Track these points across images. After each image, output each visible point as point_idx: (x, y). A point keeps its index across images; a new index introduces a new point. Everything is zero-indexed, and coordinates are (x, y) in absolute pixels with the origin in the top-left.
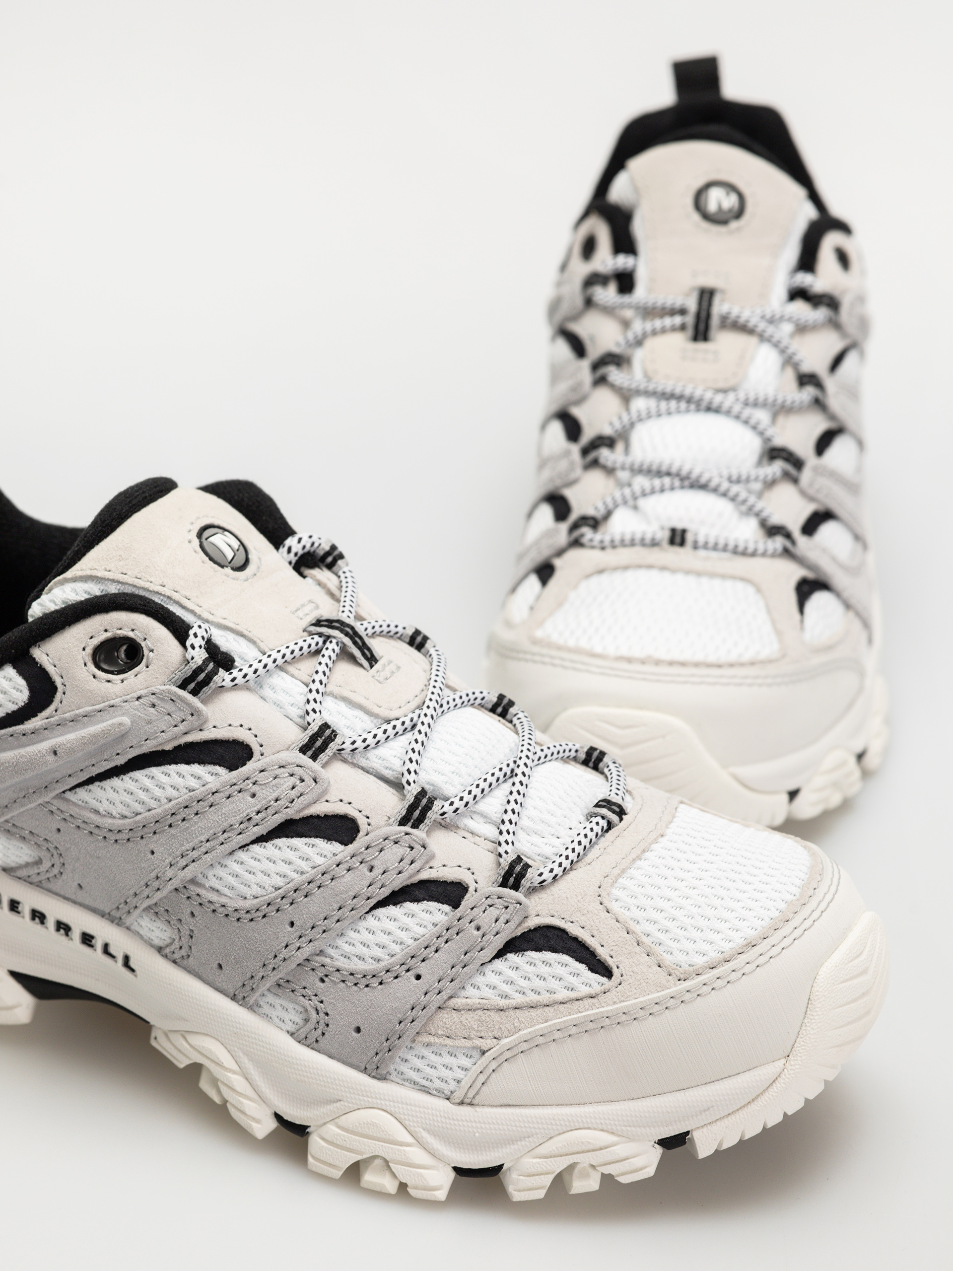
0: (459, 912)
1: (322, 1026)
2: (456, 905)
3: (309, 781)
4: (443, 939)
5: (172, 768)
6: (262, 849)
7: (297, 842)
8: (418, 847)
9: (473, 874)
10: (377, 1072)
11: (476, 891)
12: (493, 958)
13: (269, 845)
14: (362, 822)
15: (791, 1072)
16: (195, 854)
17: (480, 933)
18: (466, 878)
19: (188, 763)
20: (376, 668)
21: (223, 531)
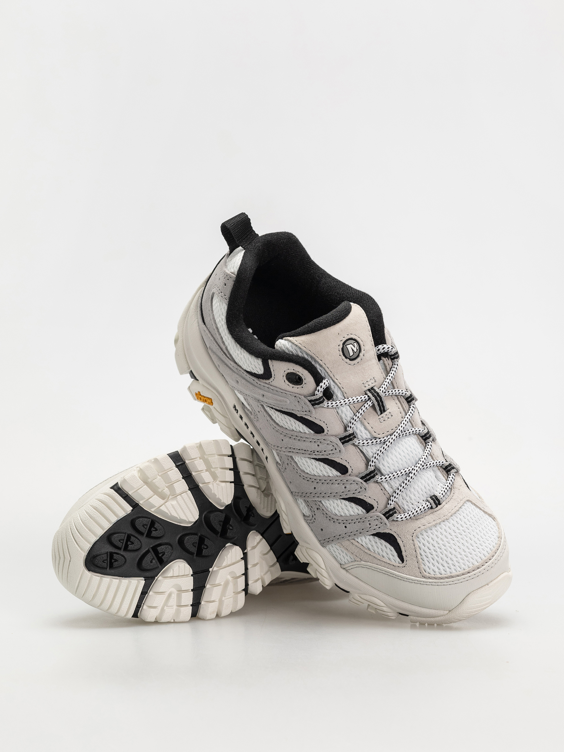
0: (367, 515)
1: (312, 521)
2: (368, 511)
3: (338, 450)
4: (358, 521)
5: (297, 422)
6: (315, 462)
7: (326, 466)
8: (363, 489)
9: (378, 504)
10: (323, 545)
11: (376, 510)
12: (371, 535)
13: (317, 462)
14: (350, 470)
15: (448, 616)
16: (294, 451)
17: (370, 526)
18: (375, 505)
19: (303, 423)
20: (382, 415)
21: (355, 342)
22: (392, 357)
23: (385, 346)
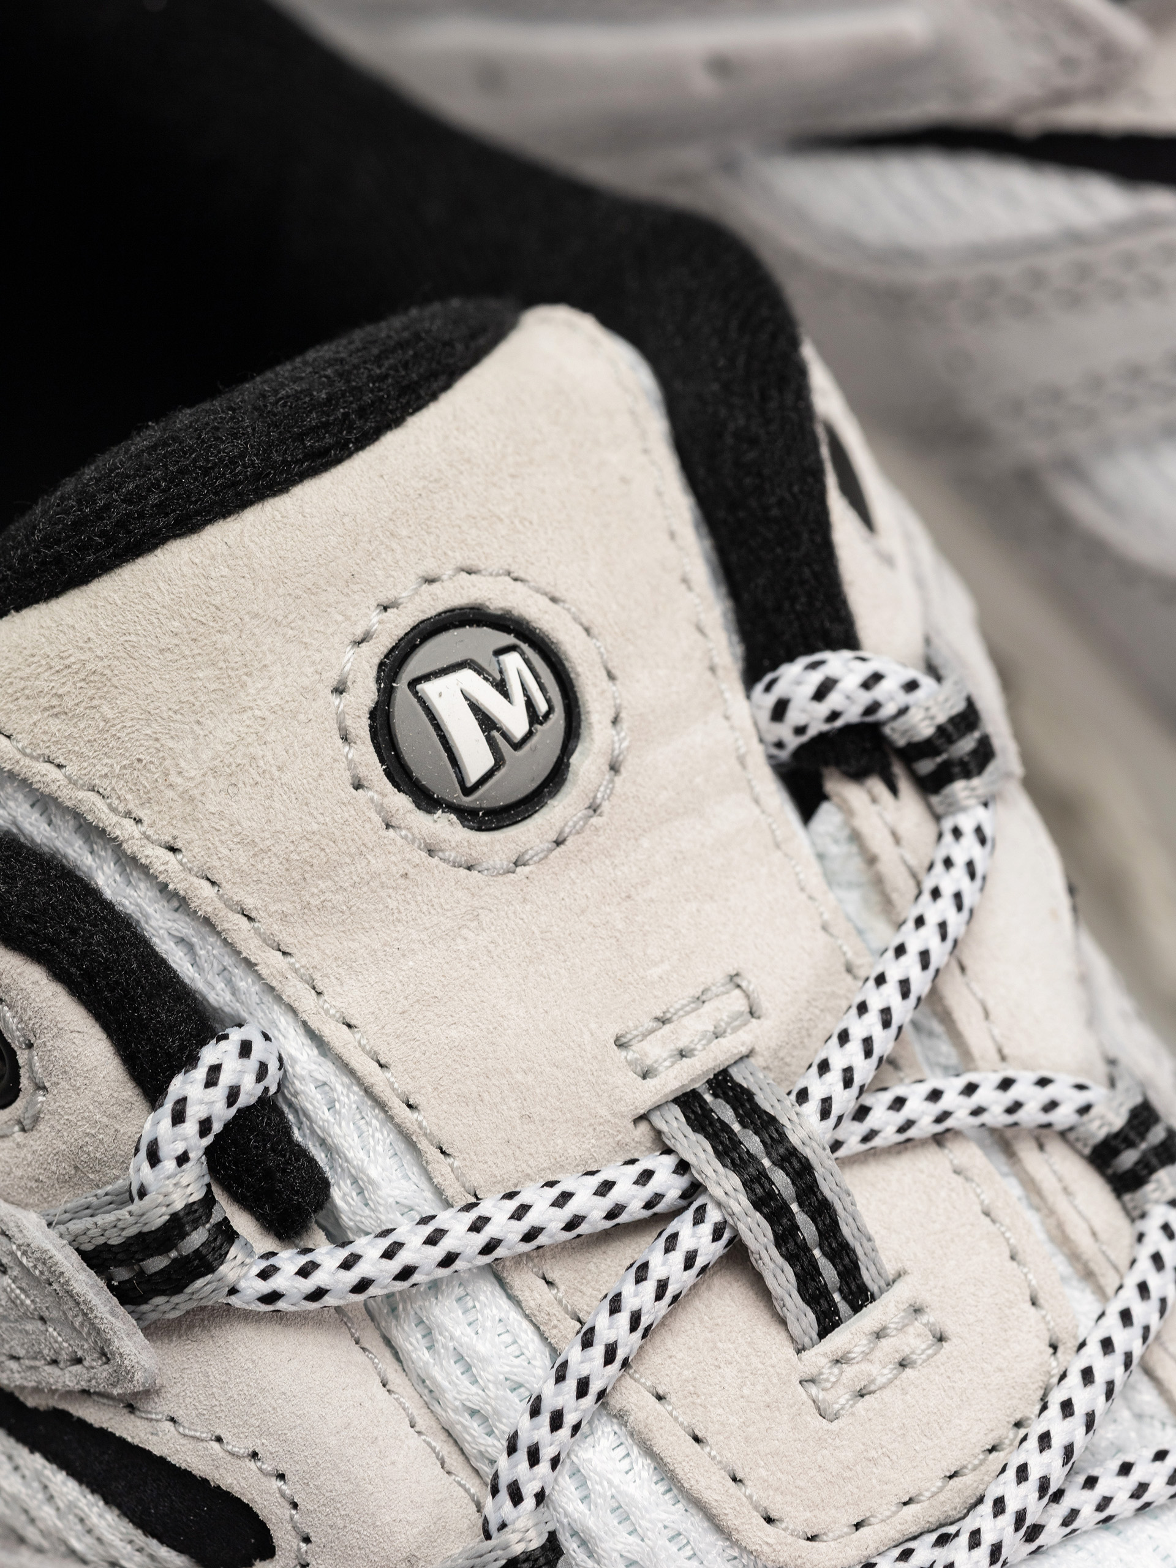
20: (838, 1339)
21: (510, 639)
22: (926, 766)
23: (836, 662)
